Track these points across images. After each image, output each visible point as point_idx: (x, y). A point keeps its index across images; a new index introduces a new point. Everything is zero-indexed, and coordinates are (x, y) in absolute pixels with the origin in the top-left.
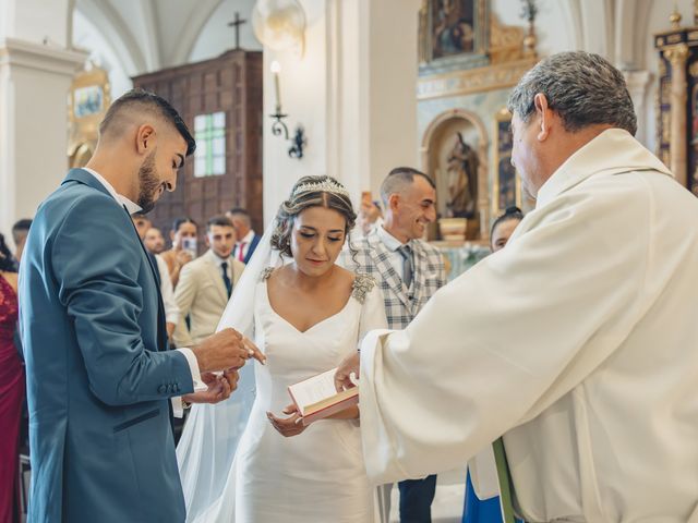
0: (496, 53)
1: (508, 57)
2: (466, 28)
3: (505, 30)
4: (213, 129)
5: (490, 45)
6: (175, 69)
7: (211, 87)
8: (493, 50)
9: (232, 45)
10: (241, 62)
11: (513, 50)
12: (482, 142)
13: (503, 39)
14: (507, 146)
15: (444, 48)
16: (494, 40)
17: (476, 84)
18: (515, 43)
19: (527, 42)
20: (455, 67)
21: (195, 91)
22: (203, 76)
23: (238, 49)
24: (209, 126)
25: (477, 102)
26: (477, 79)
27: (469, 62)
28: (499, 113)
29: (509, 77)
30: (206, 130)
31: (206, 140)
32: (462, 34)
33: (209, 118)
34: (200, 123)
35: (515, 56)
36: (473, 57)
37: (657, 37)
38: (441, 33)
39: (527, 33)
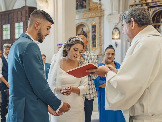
0: (91, 9)
1: (94, 10)
2: (84, 2)
3: (94, 3)
4: (20, 26)
5: (90, 7)
6: (10, 11)
7: (19, 16)
8: (90, 8)
9: (24, 5)
10: (27, 9)
11: (95, 8)
12: (88, 31)
13: (93, 5)
14: (94, 32)
15: (79, 7)
16: (91, 5)
17: (86, 16)
18: (96, 6)
19: (99, 6)
20: (81, 12)
21: (15, 16)
22: (17, 13)
23: (26, 6)
24: (19, 26)
25: (87, 21)
26: (87, 15)
27: (85, 11)
28: (92, 24)
29: (95, 15)
30: (18, 27)
31: (18, 29)
32: (83, 4)
33: (19, 23)
34: (17, 25)
35: (96, 9)
36: (86, 9)
37: (130, 6)
38: (78, 3)
39: (99, 4)
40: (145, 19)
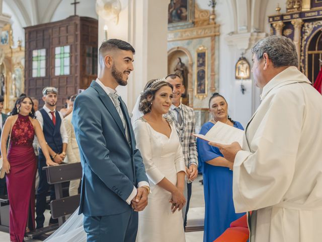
0: (197, 22)
1: (202, 24)
2: (184, 10)
3: (202, 11)
4: (64, 53)
5: (195, 18)
6: (46, 24)
7: (63, 34)
8: (195, 20)
9: (73, 14)
10: (78, 22)
11: (205, 21)
12: (190, 62)
13: (200, 15)
14: (202, 64)
15: (173, 18)
16: (197, 16)
17: (188, 36)
18: (206, 18)
19: (211, 17)
20: (178, 28)
21: (56, 35)
22: (60, 28)
23: (75, 16)
24: (62, 52)
25: (188, 44)
26: (188, 33)
27: (185, 25)
28: (198, 50)
29: (203, 33)
30: (61, 54)
31: (61, 58)
32: (181, 12)
33: (62, 47)
34: (58, 50)
35: (205, 23)
36: (186, 23)
37: (270, 17)
38: (172, 11)
39: (211, 13)
40: (285, 57)
